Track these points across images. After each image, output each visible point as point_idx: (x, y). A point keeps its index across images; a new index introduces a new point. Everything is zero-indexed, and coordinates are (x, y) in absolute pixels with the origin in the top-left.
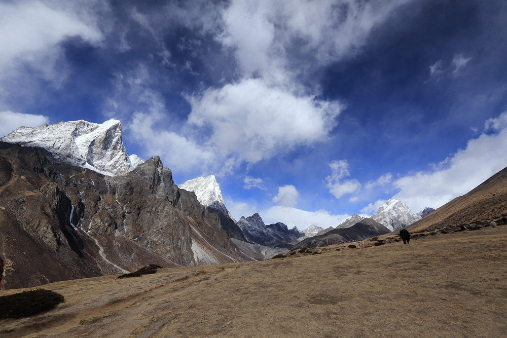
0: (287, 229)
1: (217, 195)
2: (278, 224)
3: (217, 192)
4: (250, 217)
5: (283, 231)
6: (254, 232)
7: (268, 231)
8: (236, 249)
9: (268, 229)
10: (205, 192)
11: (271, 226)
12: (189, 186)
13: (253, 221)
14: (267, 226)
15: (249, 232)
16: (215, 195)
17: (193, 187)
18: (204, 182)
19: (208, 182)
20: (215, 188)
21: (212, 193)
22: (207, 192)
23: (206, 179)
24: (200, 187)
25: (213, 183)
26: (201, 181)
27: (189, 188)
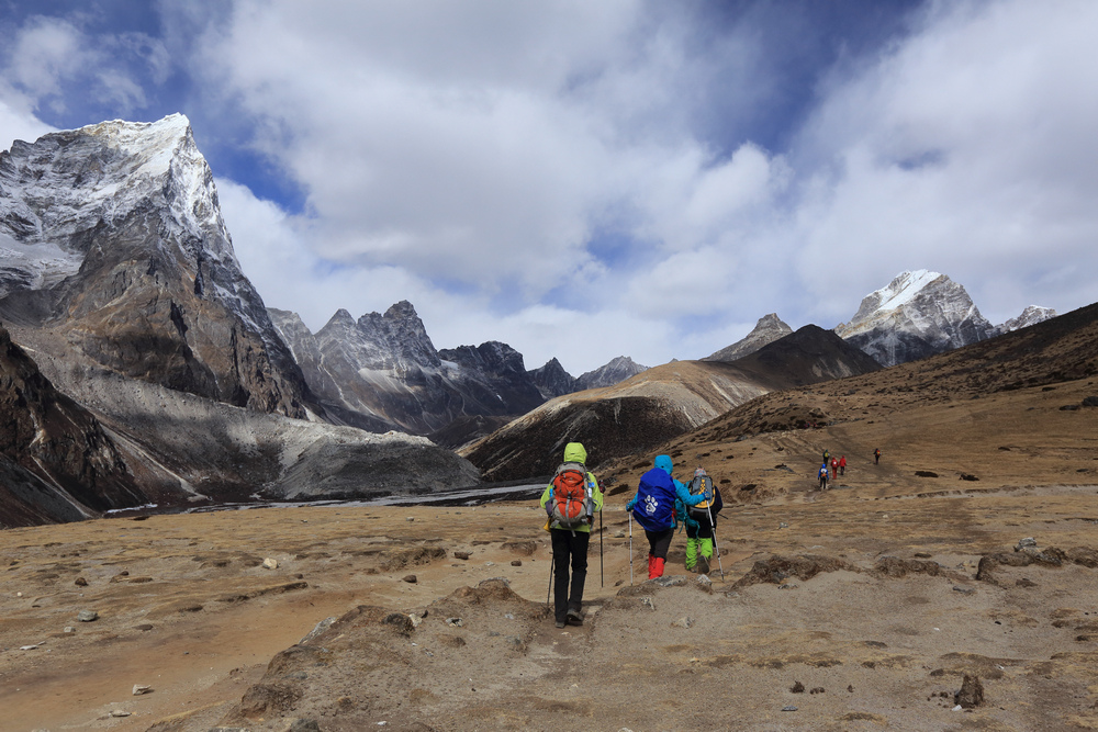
0: (522, 367)
1: (190, 204)
2: (487, 348)
3: (190, 192)
4: (374, 315)
5: (507, 373)
6: (384, 373)
7: (445, 371)
8: (40, 435)
9: (445, 363)
10: (131, 183)
11: (462, 354)
12: (57, 155)
13: (387, 330)
14: (445, 354)
15: (364, 372)
16: (177, 198)
17: (79, 158)
18: (136, 145)
19: (155, 142)
20: (185, 169)
21: (158, 187)
22: (137, 182)
23: (149, 131)
24: (114, 165)
25: (176, 146)
26: (124, 137)
27: (58, 163)
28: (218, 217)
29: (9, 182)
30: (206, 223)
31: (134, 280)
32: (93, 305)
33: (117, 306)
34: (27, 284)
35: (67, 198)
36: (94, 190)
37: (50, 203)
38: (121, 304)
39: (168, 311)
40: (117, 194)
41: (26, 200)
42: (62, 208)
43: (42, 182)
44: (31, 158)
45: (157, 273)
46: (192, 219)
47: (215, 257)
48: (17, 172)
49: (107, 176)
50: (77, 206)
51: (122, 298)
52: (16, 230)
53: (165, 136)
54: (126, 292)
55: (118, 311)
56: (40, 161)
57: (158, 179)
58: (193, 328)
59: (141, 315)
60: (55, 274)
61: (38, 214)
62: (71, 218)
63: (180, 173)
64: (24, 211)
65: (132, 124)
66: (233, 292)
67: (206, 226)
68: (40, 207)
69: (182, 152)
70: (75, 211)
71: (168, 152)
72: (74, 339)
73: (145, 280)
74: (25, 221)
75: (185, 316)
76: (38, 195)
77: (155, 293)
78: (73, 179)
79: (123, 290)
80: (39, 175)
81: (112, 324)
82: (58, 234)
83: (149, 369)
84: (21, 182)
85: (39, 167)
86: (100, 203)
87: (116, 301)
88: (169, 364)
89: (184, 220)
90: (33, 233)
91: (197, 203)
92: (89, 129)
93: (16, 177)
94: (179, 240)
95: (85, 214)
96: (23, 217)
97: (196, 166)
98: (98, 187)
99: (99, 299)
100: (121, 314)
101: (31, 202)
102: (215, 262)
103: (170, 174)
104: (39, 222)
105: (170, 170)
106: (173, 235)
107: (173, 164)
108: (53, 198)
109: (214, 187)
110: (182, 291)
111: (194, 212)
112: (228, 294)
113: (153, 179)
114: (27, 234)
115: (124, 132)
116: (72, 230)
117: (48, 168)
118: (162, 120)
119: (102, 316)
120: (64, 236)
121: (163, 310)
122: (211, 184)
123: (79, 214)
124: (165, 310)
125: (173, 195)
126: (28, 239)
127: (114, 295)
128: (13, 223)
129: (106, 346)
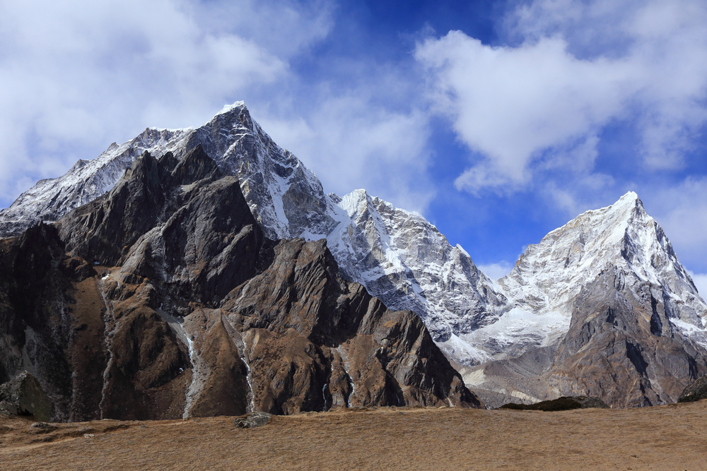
1: (648, 258)
3: (646, 249)
10: (600, 255)
16: (635, 256)
17: (566, 246)
18: (603, 225)
19: (615, 218)
20: (640, 233)
21: (618, 252)
22: (604, 252)
23: (610, 212)
24: (590, 244)
25: (630, 217)
26: (594, 222)
27: (554, 253)
28: (675, 264)
29: (527, 274)
30: (665, 271)
31: (596, 328)
32: (568, 354)
33: (584, 352)
34: (539, 344)
35: (562, 276)
36: (578, 266)
37: (551, 283)
38: (588, 349)
39: (624, 350)
40: (592, 264)
41: (537, 284)
42: (559, 284)
43: (546, 269)
44: (539, 254)
45: (616, 319)
46: (651, 270)
47: (677, 297)
48: (531, 266)
49: (586, 253)
50: (568, 281)
51: (589, 344)
52: (533, 307)
53: (621, 212)
54: (591, 339)
55: (585, 356)
56: (543, 255)
57: (618, 246)
58: (651, 363)
59: (602, 357)
60: (555, 333)
61: (545, 292)
62: (565, 290)
63: (636, 236)
64: (536, 292)
65: (598, 211)
66: (700, 326)
67: (665, 274)
68: (546, 287)
69: (635, 220)
70: (567, 284)
71: (624, 224)
72: (553, 383)
73: (605, 327)
74: (537, 299)
75: (643, 353)
76: (543, 279)
77: (612, 336)
78: (564, 261)
79: (589, 338)
80: (544, 264)
81: (580, 367)
82: (558, 303)
83: (612, 402)
84: (534, 273)
85: (544, 259)
86: (581, 275)
87: (584, 348)
88: (628, 398)
89: (645, 273)
90: (543, 307)
91: (653, 256)
92: (571, 223)
93: (531, 270)
94: (633, 290)
95: (573, 285)
96: (536, 296)
97: (649, 228)
98: (580, 263)
99: (572, 348)
100: (586, 358)
101: (540, 285)
102: (678, 302)
103: (626, 239)
104: (547, 298)
105: (626, 236)
106: (628, 286)
107: (629, 231)
108: (553, 279)
109: (667, 240)
110: (639, 331)
111: (652, 264)
112: (696, 329)
113: (614, 246)
114: (539, 308)
115: (593, 218)
116: (565, 298)
117: (548, 258)
118: (619, 201)
119: (573, 361)
120: (562, 304)
121: (620, 350)
122: (664, 238)
123: (569, 285)
124: (621, 350)
125: (631, 255)
126: (541, 311)
127: (583, 342)
128: (531, 302)
129: (576, 385)
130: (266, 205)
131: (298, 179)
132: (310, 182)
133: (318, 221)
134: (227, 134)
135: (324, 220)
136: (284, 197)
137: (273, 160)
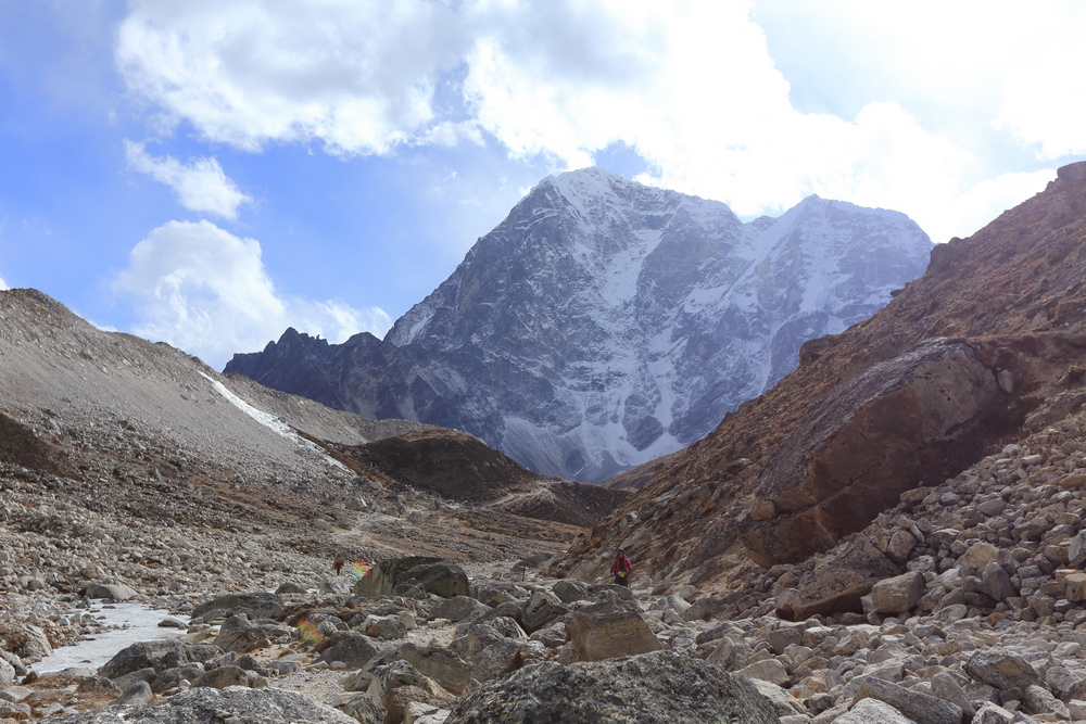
130: (582, 290)
131: (680, 225)
132: (701, 221)
133: (717, 270)
134: (525, 224)
135: (726, 266)
136: (650, 257)
137: (642, 213)
